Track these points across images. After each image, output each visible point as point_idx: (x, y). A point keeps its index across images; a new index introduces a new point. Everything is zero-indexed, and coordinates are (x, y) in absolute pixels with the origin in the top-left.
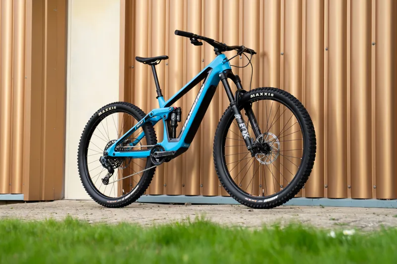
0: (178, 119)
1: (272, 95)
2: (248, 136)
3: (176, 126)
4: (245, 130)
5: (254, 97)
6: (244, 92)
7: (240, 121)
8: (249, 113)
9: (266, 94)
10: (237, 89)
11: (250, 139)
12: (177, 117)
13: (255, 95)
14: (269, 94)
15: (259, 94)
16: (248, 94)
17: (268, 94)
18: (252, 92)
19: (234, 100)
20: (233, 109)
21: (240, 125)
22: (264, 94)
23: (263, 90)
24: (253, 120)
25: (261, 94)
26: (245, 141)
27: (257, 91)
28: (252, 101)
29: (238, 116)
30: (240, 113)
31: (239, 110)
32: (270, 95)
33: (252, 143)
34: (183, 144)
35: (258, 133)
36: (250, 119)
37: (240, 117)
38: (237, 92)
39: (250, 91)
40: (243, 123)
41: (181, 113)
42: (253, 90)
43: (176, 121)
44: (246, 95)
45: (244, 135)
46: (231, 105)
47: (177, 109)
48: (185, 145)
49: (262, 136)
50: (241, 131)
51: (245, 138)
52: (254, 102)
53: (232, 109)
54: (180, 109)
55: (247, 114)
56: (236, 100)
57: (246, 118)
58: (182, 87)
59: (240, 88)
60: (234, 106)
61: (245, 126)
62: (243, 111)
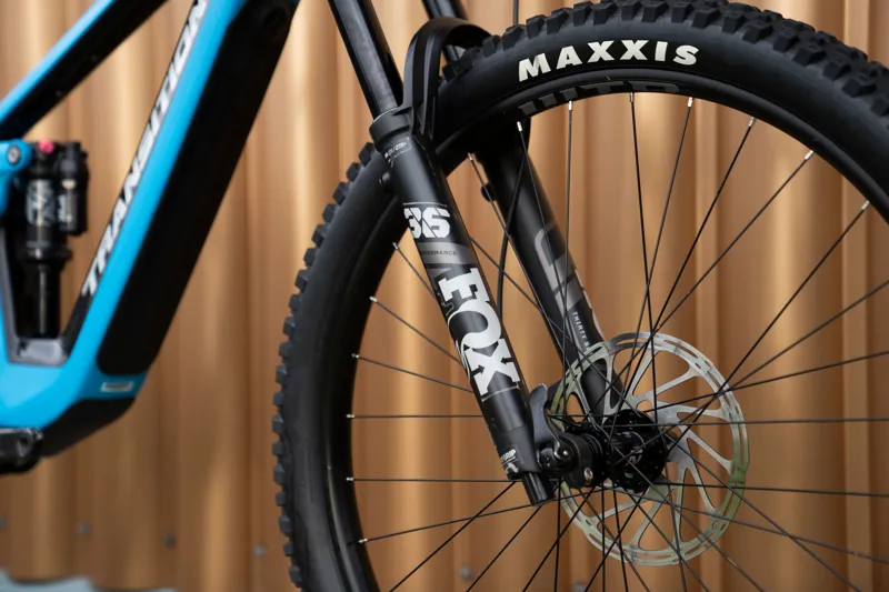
0: (66, 216)
1: (687, 54)
2: (510, 370)
3: (58, 259)
4: (485, 323)
5: (542, 77)
6: (474, 37)
7: (448, 254)
8: (512, 182)
9: (634, 49)
10: (423, 19)
11: (520, 396)
12: (58, 206)
13: (553, 60)
14: (661, 49)
15: (584, 52)
16: (500, 53)
17: (649, 50)
18: (525, 42)
19: (399, 100)
20: (395, 168)
21: (448, 288)
22: (617, 50)
23: (616, 21)
24: (539, 239)
25: (600, 51)
26: (488, 407)
27: (569, 28)
28: (527, 107)
29: (428, 220)
30: (443, 198)
31: (438, 167)
32: (671, 53)
33: (541, 429)
34: (91, 382)
35: (576, 326)
36: (516, 234)
37: (444, 229)
38: (419, 41)
39: (515, 33)
40: (467, 269)
41: (82, 177)
42: (537, 23)
43: (57, 233)
44: (487, 62)
45: (475, 360)
46: (382, 139)
47: (58, 149)
48: (105, 388)
49: (603, 354)
50: (458, 329)
51: (483, 383)
52: (540, 108)
53: (385, 165)
54: (81, 156)
55: (495, 191)
56: (417, 102)
57: (488, 222)
58: (63, 29)
59: (447, 11)
60: (404, 146)
61: (482, 293)
62: (467, 177)
